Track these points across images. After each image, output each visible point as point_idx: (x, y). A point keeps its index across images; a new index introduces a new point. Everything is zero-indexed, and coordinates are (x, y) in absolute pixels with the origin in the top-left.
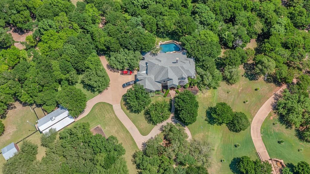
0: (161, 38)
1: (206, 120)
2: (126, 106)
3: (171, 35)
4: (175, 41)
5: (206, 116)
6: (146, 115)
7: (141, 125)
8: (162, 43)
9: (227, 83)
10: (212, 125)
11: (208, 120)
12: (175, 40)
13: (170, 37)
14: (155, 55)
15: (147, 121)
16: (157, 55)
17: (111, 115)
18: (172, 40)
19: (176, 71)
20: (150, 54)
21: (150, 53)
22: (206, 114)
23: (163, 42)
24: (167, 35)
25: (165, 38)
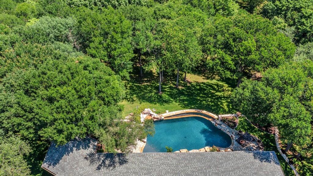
0: (151, 102)
3: (185, 95)
4: (204, 112)
8: (156, 115)
12: (203, 109)
13: (183, 100)
14: (112, 164)
16: (123, 162)
18: (191, 108)
20: (91, 155)
21: (91, 150)
23: (158, 113)
24: (171, 95)
25: (166, 102)
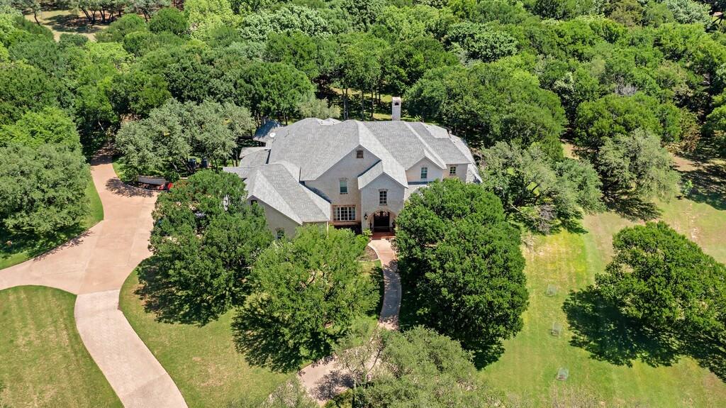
1: (574, 343)
2: (147, 296)
5: (572, 324)
6: (246, 329)
7: (208, 376)
9: (624, 217)
10: (617, 362)
11: (585, 343)
15: (243, 357)
17: (50, 333)
19: (392, 140)
22: (569, 318)
